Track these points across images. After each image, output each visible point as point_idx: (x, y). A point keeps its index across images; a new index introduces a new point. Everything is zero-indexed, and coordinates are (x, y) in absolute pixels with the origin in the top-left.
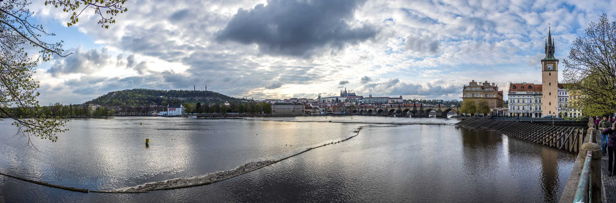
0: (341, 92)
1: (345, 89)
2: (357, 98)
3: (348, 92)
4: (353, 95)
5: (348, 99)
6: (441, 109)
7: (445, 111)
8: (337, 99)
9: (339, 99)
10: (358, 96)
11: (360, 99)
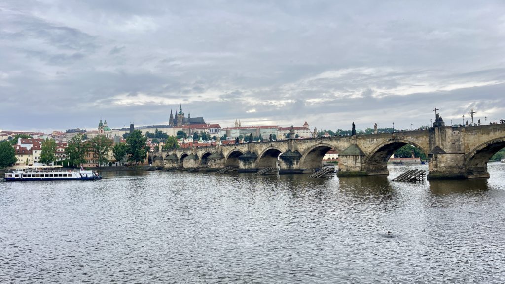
0: (171, 114)
1: (181, 109)
2: (207, 130)
3: (186, 116)
4: (199, 123)
5: (186, 131)
6: (362, 145)
7: (376, 150)
8: (157, 131)
9: (164, 131)
10: (208, 124)
11: (214, 132)
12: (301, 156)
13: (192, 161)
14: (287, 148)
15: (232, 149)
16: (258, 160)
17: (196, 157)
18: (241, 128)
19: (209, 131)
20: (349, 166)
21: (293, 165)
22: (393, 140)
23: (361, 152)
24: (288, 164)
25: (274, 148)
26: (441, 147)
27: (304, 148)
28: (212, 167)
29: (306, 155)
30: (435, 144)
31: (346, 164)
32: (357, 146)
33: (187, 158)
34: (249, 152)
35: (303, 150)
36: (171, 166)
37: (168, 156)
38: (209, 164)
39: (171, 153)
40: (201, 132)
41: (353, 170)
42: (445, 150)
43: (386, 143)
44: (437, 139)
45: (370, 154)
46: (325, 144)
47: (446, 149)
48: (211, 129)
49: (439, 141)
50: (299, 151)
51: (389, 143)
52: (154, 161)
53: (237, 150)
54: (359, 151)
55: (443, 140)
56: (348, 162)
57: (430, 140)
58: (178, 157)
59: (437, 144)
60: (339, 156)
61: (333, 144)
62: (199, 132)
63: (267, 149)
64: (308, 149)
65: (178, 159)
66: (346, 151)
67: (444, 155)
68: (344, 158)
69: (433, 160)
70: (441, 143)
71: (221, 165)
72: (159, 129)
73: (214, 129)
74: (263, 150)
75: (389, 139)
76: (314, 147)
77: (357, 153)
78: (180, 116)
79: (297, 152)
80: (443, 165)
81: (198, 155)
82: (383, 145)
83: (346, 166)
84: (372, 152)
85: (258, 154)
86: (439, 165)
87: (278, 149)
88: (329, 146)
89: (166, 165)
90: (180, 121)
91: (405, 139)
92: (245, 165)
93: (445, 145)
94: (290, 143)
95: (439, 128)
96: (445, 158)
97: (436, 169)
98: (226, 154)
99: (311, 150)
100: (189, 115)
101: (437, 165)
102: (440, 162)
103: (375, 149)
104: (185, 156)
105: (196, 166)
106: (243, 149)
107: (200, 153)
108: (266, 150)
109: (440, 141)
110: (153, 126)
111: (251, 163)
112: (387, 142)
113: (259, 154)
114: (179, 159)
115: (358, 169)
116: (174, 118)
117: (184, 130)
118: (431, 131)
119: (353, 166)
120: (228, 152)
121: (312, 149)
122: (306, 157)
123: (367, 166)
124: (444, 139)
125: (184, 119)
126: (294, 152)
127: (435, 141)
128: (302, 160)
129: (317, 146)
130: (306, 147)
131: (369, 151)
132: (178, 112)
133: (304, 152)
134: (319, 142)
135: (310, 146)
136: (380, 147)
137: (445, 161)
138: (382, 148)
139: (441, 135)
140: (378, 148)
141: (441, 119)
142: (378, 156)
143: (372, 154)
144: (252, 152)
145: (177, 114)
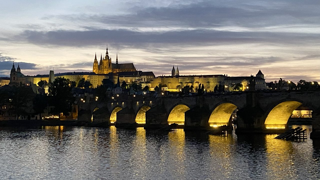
2: (138, 78)
8: (78, 79)
9: (87, 78)
10: (140, 72)
11: (146, 81)
13: (127, 116)
15: (176, 102)
18: (180, 76)
24: (247, 121)
25: (229, 102)
33: (121, 112)
39: (100, 106)
46: (294, 99)
48: (143, 77)
58: (109, 110)
60: (313, 114)
63: (221, 104)
65: (109, 113)
72: (81, 77)
73: (146, 77)
74: (215, 104)
78: (106, 61)
81: (134, 108)
89: (96, 120)
90: (106, 66)
94: (249, 97)
98: (168, 108)
99: (275, 105)
100: (117, 60)
107: (137, 107)
110: (74, 72)
116: (99, 64)
117: (111, 78)
121: (278, 104)
125: (111, 64)
128: (264, 118)
129: (284, 101)
134: (287, 96)
135: (274, 101)
144: (201, 107)
145: (102, 59)
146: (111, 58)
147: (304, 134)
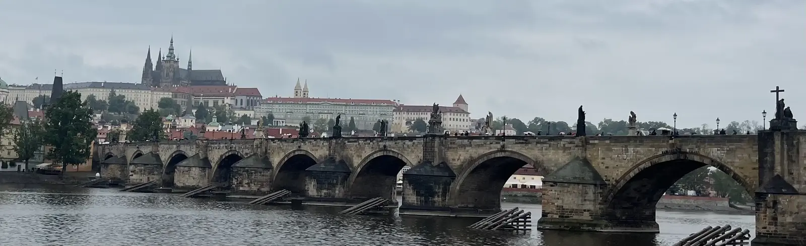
0: (149, 60)
1: (171, 49)
2: (228, 101)
4: (212, 83)
5: (179, 101)
6: (600, 160)
7: (632, 174)
8: (113, 94)
9: (129, 96)
10: (233, 87)
11: (244, 106)
12: (453, 177)
13: (195, 171)
14: (421, 155)
15: (291, 149)
16: (353, 178)
17: (205, 163)
18: (310, 100)
19: (233, 102)
20: (565, 207)
21: (433, 196)
22: (673, 153)
23: (596, 175)
24: (422, 192)
25: (391, 154)
26: (786, 178)
27: (462, 158)
28: (241, 188)
29: (466, 174)
30: (772, 168)
31: (559, 203)
32: (586, 162)
33: (184, 163)
34: (330, 159)
35: (459, 163)
36: (145, 180)
37: (139, 155)
38: (235, 181)
39: (146, 150)
40: (216, 103)
41: (575, 217)
42: (796, 186)
43: (656, 160)
44: (778, 157)
45: (617, 182)
46: (511, 152)
47: (799, 182)
48: (239, 98)
49: (782, 164)
50: (450, 165)
51: (664, 160)
52: (107, 165)
53: (302, 153)
54: (591, 174)
55: (791, 161)
56: (566, 199)
57: (761, 161)
58: (162, 159)
59: (778, 169)
60: (544, 182)
61: (530, 152)
62: (211, 104)
63: (375, 156)
64: (472, 161)
65: (162, 165)
66: (562, 173)
67: (794, 197)
68: (556, 188)
69: (767, 207)
70: (786, 167)
71: (262, 186)
72: (118, 92)
73: (244, 98)
74: (364, 155)
75: (664, 150)
76: (486, 159)
77: (586, 178)
78: (168, 65)
79: (444, 166)
80: (789, 219)
81: (210, 158)
82: (648, 164)
83: (560, 208)
84: (623, 177)
85: (352, 165)
86: (780, 219)
87: (400, 157)
88: (522, 158)
89: (135, 177)
90: (168, 75)
91: (702, 153)
92: (319, 189)
93: (795, 173)
94: (429, 145)
95: (783, 134)
96: (796, 204)
97: (772, 229)
98: (276, 160)
99: (477, 164)
100: (190, 62)
101: (775, 219)
102: (783, 213)
103: (630, 171)
104: (179, 158)
105: (204, 183)
106: (319, 152)
107: (216, 155)
108: (372, 158)
109: (786, 162)
110: (105, 83)
111: (334, 186)
112: (657, 157)
113: (356, 165)
114: (165, 164)
115: (586, 217)
116: (154, 68)
117: (176, 97)
118: (763, 138)
119: (575, 208)
120: (282, 155)
121: (481, 161)
122: (466, 178)
123: (610, 210)
124: (794, 158)
125: (177, 70)
126: (438, 166)
127: (773, 162)
128: (456, 186)
129: (493, 156)
130: (467, 156)
131: (614, 176)
132: (165, 54)
133: (461, 168)
134: (499, 146)
135: (475, 156)
136: (642, 167)
137: (796, 210)
138: (645, 169)
139: (788, 150)
140: (636, 171)
141: (788, 113)
142: (635, 190)
143: (622, 183)
144: (337, 160)
145: (162, 59)
146: (178, 59)
147: (525, 222)
